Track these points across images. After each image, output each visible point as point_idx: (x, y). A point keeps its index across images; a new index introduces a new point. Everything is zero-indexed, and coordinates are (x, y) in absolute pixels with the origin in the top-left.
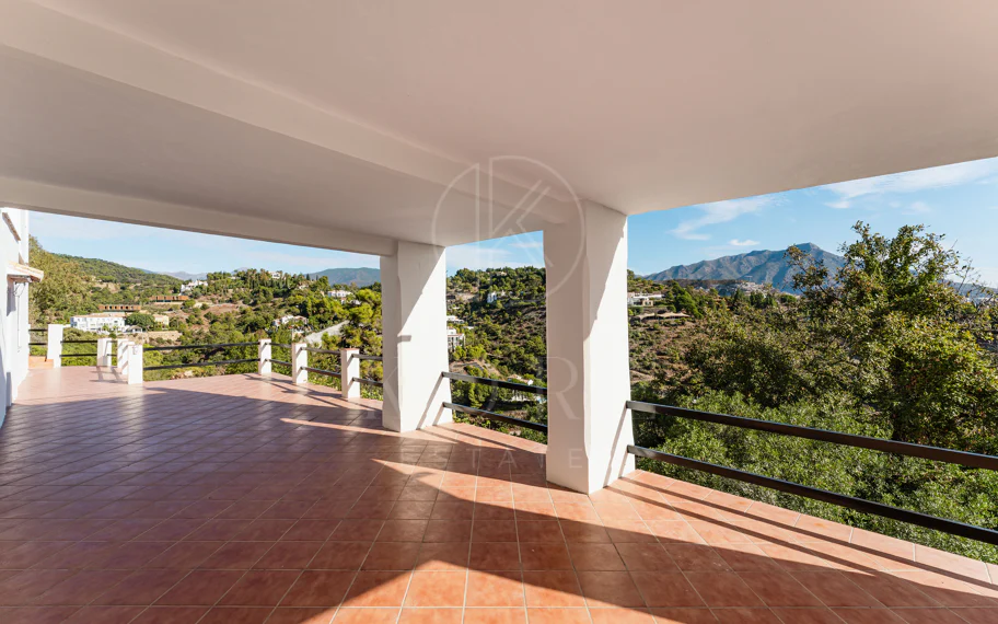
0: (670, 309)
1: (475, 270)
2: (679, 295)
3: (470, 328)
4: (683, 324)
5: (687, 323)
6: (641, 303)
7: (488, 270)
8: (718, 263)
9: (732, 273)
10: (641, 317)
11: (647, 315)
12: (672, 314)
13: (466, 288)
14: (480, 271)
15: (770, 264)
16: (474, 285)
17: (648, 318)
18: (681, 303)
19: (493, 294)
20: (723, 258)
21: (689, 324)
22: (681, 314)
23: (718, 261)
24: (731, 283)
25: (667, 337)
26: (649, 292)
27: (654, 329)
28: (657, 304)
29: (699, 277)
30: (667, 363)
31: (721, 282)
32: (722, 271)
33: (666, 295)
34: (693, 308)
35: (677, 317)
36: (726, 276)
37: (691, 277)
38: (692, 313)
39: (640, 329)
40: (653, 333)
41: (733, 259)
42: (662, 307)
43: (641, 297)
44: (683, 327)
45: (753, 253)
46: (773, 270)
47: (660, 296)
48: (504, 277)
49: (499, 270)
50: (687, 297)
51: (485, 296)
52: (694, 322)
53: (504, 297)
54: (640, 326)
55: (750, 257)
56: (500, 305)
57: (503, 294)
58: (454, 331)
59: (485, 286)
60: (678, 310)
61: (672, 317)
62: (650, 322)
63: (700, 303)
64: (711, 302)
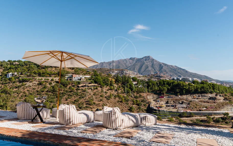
0: (92, 82)
2: (96, 77)
4: (97, 89)
5: (98, 88)
6: (81, 80)
7: (9, 61)
10: (80, 86)
11: (82, 85)
12: (93, 84)
14: (4, 61)
18: (97, 80)
19: (11, 73)
21: (99, 89)
22: (96, 85)
23: (118, 61)
25: (90, 94)
26: (85, 75)
27: (85, 91)
28: (87, 80)
31: (118, 70)
32: (120, 65)
33: (91, 76)
34: (101, 82)
35: (94, 86)
36: (122, 68)
38: (101, 84)
40: (84, 93)
41: (124, 60)
42: (89, 82)
43: (81, 77)
44: (96, 90)
45: (131, 59)
46: (138, 66)
47: (89, 77)
48: (17, 65)
49: (15, 61)
50: (99, 77)
51: (6, 75)
52: (101, 88)
54: (79, 90)
56: (13, 79)
57: (16, 74)
59: (6, 69)
60: (95, 83)
61: (92, 86)
62: (84, 88)
63: (104, 80)
64: (108, 80)
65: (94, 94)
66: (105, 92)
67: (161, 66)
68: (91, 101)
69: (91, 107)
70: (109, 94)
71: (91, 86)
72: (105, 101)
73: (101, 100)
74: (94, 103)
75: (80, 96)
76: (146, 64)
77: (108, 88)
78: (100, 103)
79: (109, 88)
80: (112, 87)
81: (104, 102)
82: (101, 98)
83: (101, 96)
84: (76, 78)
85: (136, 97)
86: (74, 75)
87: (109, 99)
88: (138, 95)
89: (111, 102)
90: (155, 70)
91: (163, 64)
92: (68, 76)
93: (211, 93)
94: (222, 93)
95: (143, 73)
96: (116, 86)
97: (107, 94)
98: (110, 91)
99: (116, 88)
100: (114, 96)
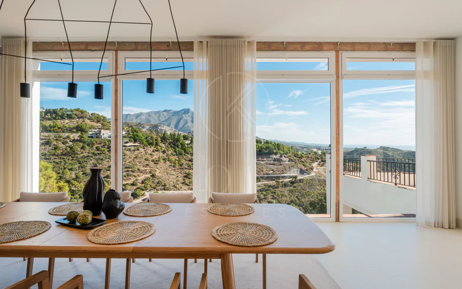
0: (131, 141)
2: (135, 133)
4: (138, 150)
5: (140, 149)
8: (149, 114)
9: (155, 120)
12: (132, 144)
15: (173, 117)
18: (137, 138)
20: (151, 112)
21: (141, 150)
22: (137, 144)
24: (156, 126)
25: (130, 158)
29: (139, 121)
31: (151, 125)
32: (151, 119)
34: (142, 141)
35: (135, 146)
36: (153, 122)
37: (135, 121)
38: (143, 143)
41: (156, 113)
44: (138, 152)
45: (165, 111)
46: (174, 120)
50: (140, 134)
52: (144, 148)
55: (165, 113)
60: (135, 142)
61: (132, 146)
63: (146, 138)
64: (152, 138)
65: (136, 157)
66: (151, 154)
68: (135, 166)
69: (135, 174)
70: (157, 157)
71: (129, 146)
72: (153, 166)
73: (147, 165)
74: (138, 170)
76: (185, 118)
77: (153, 148)
78: (146, 168)
79: (155, 149)
80: (160, 148)
81: (152, 168)
82: (147, 162)
83: (146, 159)
84: (105, 134)
86: (103, 131)
87: (158, 164)
89: (161, 168)
92: (92, 131)
93: (276, 154)
94: (286, 154)
95: (181, 130)
96: (163, 145)
97: (154, 157)
98: (157, 153)
99: (164, 149)
100: (164, 159)
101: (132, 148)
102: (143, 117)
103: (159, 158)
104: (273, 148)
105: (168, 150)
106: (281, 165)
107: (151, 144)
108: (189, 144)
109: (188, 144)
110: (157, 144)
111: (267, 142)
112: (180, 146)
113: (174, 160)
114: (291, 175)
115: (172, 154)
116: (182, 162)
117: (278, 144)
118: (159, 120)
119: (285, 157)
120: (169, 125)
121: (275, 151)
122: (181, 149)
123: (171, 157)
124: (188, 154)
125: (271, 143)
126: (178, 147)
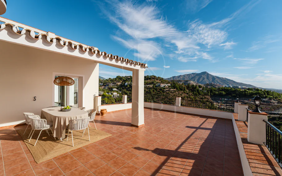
0: (172, 88)
1: (122, 76)
2: (174, 85)
3: (120, 92)
4: (175, 92)
5: (176, 92)
6: (165, 87)
7: (125, 76)
8: (184, 76)
9: (187, 78)
10: (165, 90)
11: (166, 90)
13: (119, 81)
14: (123, 77)
15: (196, 77)
16: (121, 80)
17: (167, 90)
18: (175, 87)
19: (127, 83)
20: (185, 75)
22: (175, 90)
24: (187, 81)
25: (171, 95)
26: (167, 83)
27: (168, 93)
28: (169, 87)
29: (179, 79)
30: (171, 102)
31: (185, 81)
32: (185, 78)
33: (171, 84)
34: (178, 88)
36: (186, 79)
37: (177, 79)
39: (165, 93)
40: (168, 94)
41: (188, 75)
42: (170, 88)
43: (165, 85)
45: (193, 74)
46: (197, 78)
48: (130, 78)
49: (128, 76)
50: (177, 85)
51: (124, 84)
52: (178, 92)
53: (130, 84)
54: (165, 92)
55: (192, 75)
56: (128, 86)
57: (129, 83)
58: (116, 93)
59: (124, 81)
60: (174, 89)
61: (173, 90)
62: (167, 92)
63: (180, 87)
64: (182, 87)
65: (174, 95)
66: (181, 94)
67: (214, 78)
70: (184, 96)
75: (165, 96)
76: (203, 77)
77: (182, 92)
80: (185, 91)
84: (162, 85)
85: (202, 98)
86: (161, 84)
88: (203, 97)
90: (209, 81)
91: (215, 76)
92: (157, 84)
93: (266, 97)
94: (275, 98)
95: (200, 83)
96: (187, 90)
97: (183, 96)
98: (184, 94)
99: (187, 92)
100: (187, 97)
101: (173, 91)
102: (181, 77)
103: (185, 96)
104: (263, 93)
105: (190, 93)
106: (270, 105)
107: (181, 90)
108: (202, 90)
109: (200, 90)
110: (184, 90)
111: (258, 90)
112: (196, 91)
113: (192, 98)
114: (279, 113)
115: (192, 95)
116: (197, 99)
117: (267, 91)
118: (189, 78)
119: (274, 100)
120: (194, 81)
121: (264, 96)
122: (197, 92)
123: (191, 96)
124: (200, 95)
125: (261, 90)
126: (195, 92)
